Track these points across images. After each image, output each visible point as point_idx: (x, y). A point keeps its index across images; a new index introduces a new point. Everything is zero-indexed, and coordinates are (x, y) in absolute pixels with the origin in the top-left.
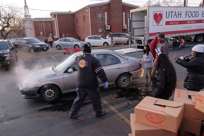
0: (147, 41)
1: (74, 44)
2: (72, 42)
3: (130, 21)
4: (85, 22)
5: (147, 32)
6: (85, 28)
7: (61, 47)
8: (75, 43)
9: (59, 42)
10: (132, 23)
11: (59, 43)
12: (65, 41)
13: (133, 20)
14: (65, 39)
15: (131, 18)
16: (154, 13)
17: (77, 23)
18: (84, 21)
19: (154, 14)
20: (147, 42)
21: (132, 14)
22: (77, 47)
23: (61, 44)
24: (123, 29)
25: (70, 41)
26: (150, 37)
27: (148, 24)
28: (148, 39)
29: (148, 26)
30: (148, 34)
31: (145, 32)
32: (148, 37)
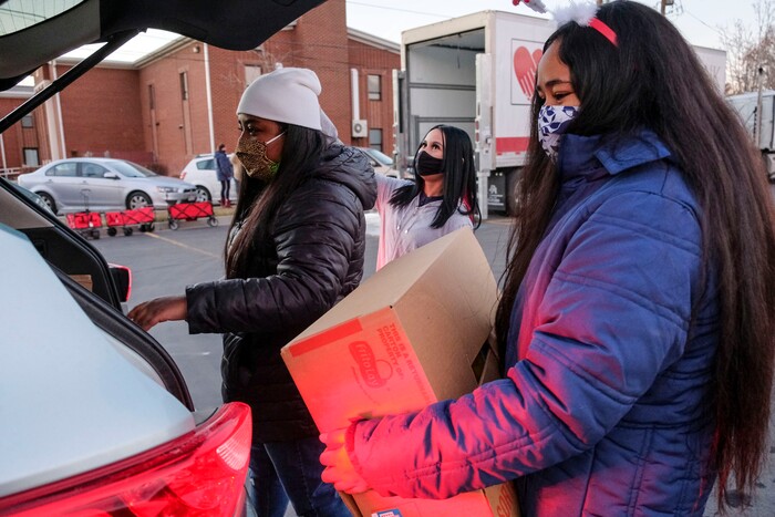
0: (488, 174)
1: (127, 192)
2: (116, 178)
3: (400, 81)
4: (186, 103)
5: (488, 133)
6: (188, 129)
7: (58, 202)
8: (129, 185)
9: (47, 178)
10: (409, 93)
11: (46, 183)
12: (79, 173)
13: (414, 79)
14: (79, 165)
15: (403, 69)
16: (517, 45)
17: (152, 108)
18: (184, 98)
19: (514, 51)
20: (486, 180)
21: (411, 53)
22: (139, 204)
23: (58, 189)
24: (353, 139)
25: (103, 177)
26: (498, 157)
27: (490, 94)
28: (493, 165)
29: (490, 105)
30: (489, 141)
31: (476, 131)
32: (490, 153)
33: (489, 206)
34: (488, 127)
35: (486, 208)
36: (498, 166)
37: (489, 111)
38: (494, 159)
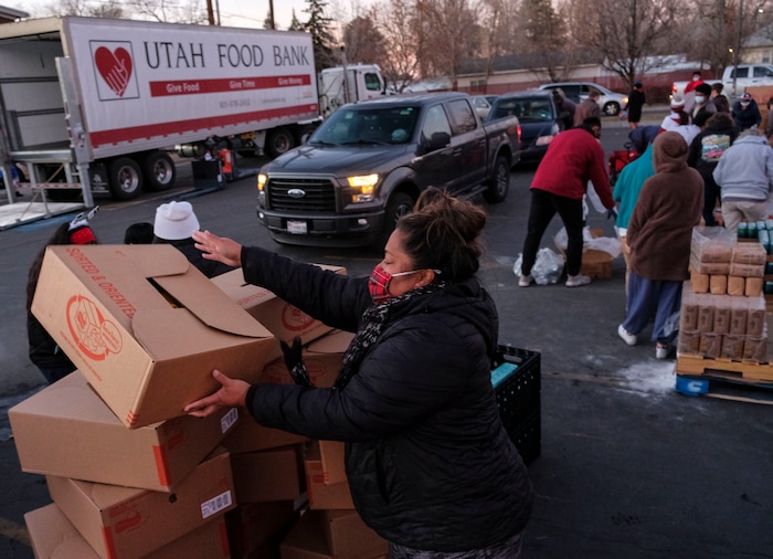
0: (88, 166)
5: (79, 129)
16: (96, 46)
19: (94, 51)
20: (86, 171)
26: (95, 150)
27: (76, 93)
28: (91, 157)
29: (77, 103)
30: (82, 136)
31: (69, 128)
32: (86, 148)
33: (93, 194)
34: (79, 124)
35: (91, 196)
36: (96, 157)
37: (77, 110)
38: (91, 152)
